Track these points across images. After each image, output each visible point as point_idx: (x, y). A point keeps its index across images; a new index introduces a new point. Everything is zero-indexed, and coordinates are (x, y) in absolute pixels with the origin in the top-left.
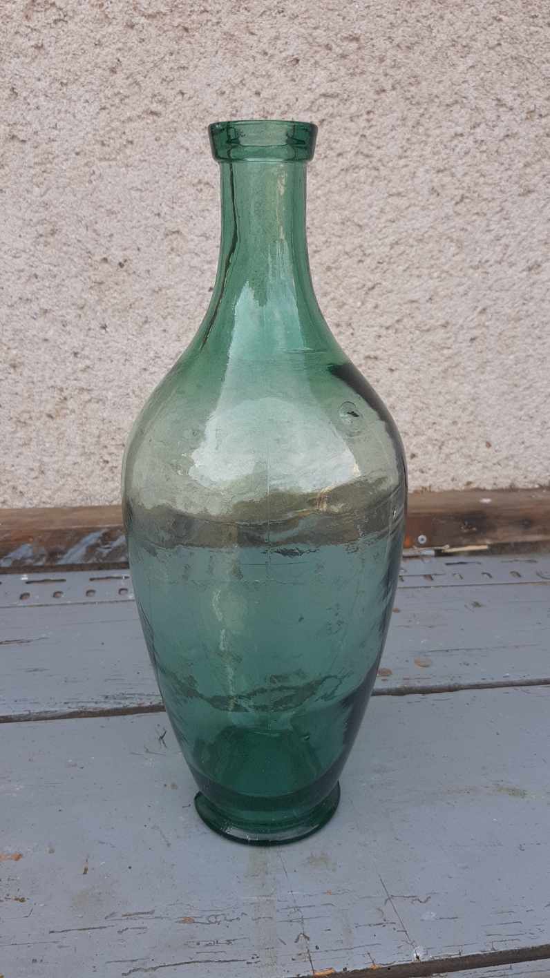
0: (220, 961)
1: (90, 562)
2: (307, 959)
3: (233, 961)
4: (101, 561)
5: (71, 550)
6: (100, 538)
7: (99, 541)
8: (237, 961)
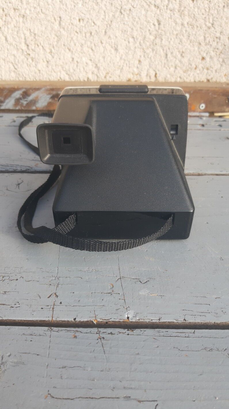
1: (17, 108)
2: (51, 309)
3: (2, 304)
4: (23, 108)
5: (7, 101)
6: (21, 94)
7: (21, 96)
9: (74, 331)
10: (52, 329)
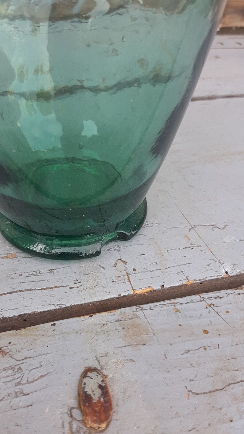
0: (42, 289)
2: (126, 280)
3: (55, 287)
8: (59, 287)
9: (171, 305)
10: (142, 308)
